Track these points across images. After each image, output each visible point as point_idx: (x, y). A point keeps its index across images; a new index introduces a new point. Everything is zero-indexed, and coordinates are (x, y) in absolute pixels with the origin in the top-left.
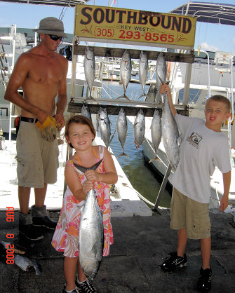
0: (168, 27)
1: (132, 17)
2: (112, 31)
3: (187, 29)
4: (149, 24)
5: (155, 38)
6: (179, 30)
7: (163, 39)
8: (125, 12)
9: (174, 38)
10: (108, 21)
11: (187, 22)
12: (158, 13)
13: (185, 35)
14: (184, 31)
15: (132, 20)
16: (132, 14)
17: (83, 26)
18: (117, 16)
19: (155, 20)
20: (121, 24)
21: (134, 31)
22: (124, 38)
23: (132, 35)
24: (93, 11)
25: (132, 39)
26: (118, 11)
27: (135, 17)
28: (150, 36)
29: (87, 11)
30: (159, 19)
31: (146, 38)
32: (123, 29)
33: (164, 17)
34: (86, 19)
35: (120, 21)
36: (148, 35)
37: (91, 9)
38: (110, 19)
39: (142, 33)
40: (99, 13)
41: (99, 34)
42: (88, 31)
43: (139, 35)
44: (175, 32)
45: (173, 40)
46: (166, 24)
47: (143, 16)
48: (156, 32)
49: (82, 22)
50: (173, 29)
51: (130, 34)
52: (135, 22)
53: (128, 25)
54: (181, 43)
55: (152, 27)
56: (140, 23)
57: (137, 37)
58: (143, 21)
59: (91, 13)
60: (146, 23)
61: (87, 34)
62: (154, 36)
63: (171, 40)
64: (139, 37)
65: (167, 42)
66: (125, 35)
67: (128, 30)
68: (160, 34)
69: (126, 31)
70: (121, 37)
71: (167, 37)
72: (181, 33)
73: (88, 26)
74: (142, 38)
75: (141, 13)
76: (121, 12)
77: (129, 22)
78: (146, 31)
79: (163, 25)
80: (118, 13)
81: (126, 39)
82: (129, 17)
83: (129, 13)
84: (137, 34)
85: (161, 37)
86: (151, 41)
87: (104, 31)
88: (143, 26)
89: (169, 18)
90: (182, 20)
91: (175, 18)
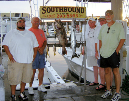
0: (75, 12)
1: (61, 9)
2: (54, 15)
4: (68, 11)
5: (71, 16)
6: (79, 12)
8: (58, 8)
10: (52, 12)
11: (82, 9)
12: (71, 7)
13: (82, 14)
14: (82, 13)
15: (61, 10)
16: (61, 8)
17: (43, 15)
18: (55, 9)
19: (70, 10)
20: (57, 12)
21: (62, 14)
25: (62, 17)
26: (55, 8)
28: (69, 16)
29: (44, 9)
30: (71, 9)
31: (67, 17)
33: (73, 8)
35: (57, 11)
36: (68, 15)
37: (45, 8)
38: (53, 11)
40: (49, 9)
41: (49, 17)
42: (45, 16)
44: (78, 13)
45: (78, 16)
46: (74, 11)
47: (65, 9)
48: (71, 14)
49: (43, 13)
50: (77, 12)
51: (61, 16)
52: (62, 11)
53: (60, 12)
54: (81, 17)
55: (69, 12)
56: (64, 11)
57: (64, 17)
58: (65, 10)
60: (66, 11)
61: (45, 17)
62: (70, 16)
63: (77, 16)
64: (65, 17)
65: (75, 17)
66: (59, 16)
67: (60, 14)
68: (72, 15)
69: (59, 15)
70: (58, 17)
71: (75, 15)
72: (80, 14)
73: (45, 14)
74: (66, 17)
75: (64, 7)
76: (57, 8)
78: (67, 14)
79: (73, 11)
80: (56, 8)
81: (59, 18)
83: (60, 8)
84: (64, 15)
85: (73, 16)
86: (69, 17)
87: (51, 16)
88: (65, 12)
89: (75, 8)
90: (80, 8)
91: (77, 8)
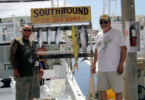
0: (76, 13)
2: (49, 19)
3: (86, 13)
4: (66, 13)
5: (71, 19)
6: (82, 14)
7: (75, 19)
8: (54, 9)
9: (81, 18)
10: (47, 15)
11: (86, 9)
12: (70, 7)
13: (86, 16)
14: (85, 14)
15: (58, 12)
16: (58, 10)
18: (51, 11)
19: (69, 11)
20: (53, 15)
21: (59, 17)
22: (55, 21)
23: (59, 20)
24: (39, 11)
25: (59, 21)
26: (50, 9)
27: (59, 11)
28: (68, 19)
29: (36, 11)
30: (71, 10)
31: (66, 20)
32: (54, 17)
33: (73, 8)
34: (36, 15)
35: (52, 14)
36: (67, 18)
38: (47, 13)
39: (63, 18)
41: (43, 21)
42: (38, 20)
43: (62, 19)
45: (80, 19)
47: (63, 10)
48: (70, 16)
49: (34, 17)
50: (79, 14)
51: (58, 19)
52: (59, 13)
53: (57, 15)
54: (84, 20)
56: (62, 13)
57: (62, 20)
58: (64, 12)
59: (38, 12)
61: (37, 22)
63: (79, 19)
64: (63, 20)
65: (77, 20)
66: (56, 20)
68: (73, 17)
69: (56, 18)
70: (54, 21)
71: (77, 18)
73: (37, 18)
75: (62, 8)
77: (56, 13)
78: (66, 17)
79: (74, 13)
80: (51, 10)
81: (56, 22)
82: (57, 11)
83: (56, 9)
84: (61, 18)
85: (74, 19)
86: (69, 21)
87: (45, 20)
88: (64, 14)
89: (76, 9)
90: (83, 9)
91: (79, 8)
